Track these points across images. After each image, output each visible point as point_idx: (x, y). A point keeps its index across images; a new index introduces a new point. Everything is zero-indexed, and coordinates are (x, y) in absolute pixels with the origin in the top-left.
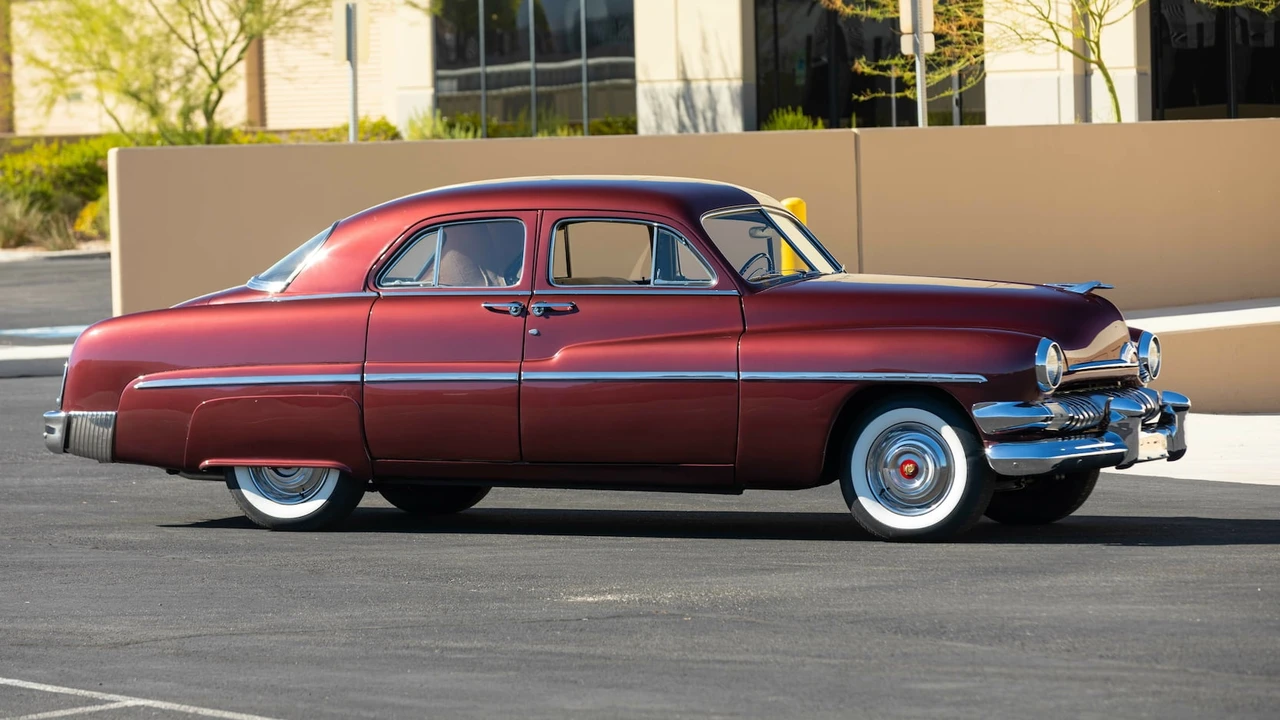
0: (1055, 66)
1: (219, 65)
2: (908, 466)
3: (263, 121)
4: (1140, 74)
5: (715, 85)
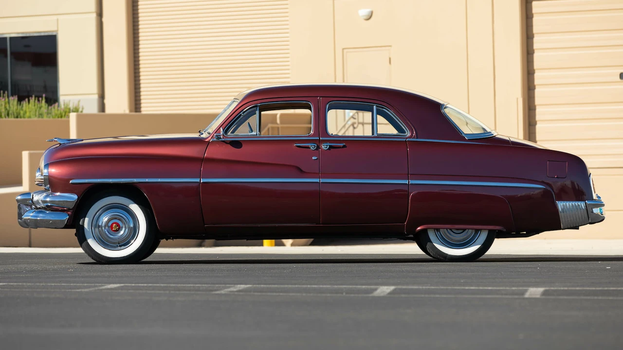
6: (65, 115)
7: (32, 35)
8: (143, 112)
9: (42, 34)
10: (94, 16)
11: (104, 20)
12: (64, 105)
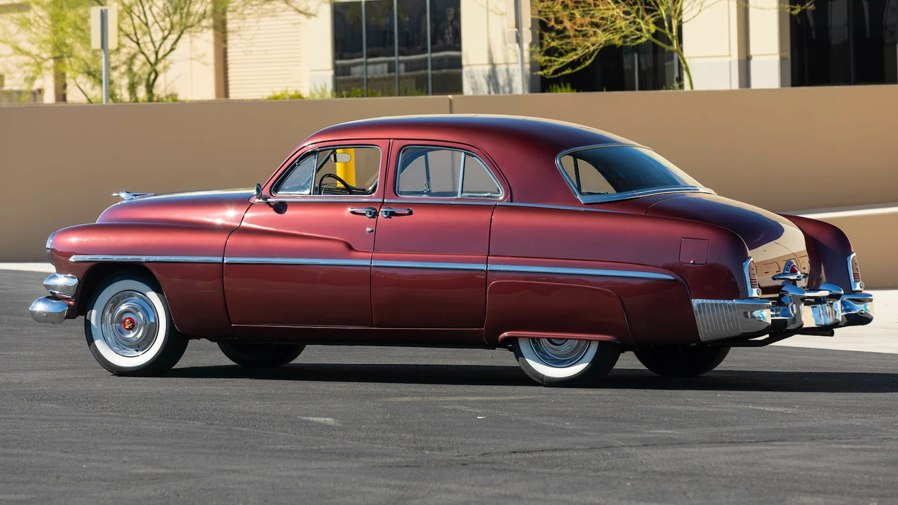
0: (727, 54)
1: (157, 53)
3: (226, 94)
4: (782, 59)
5: (511, 67)
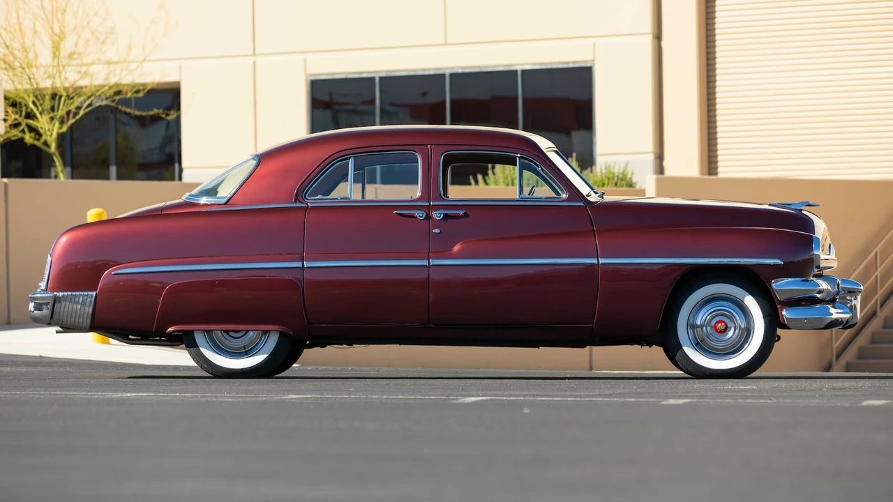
2: (720, 325)
6: (608, 184)
7: (555, 66)
8: (720, 175)
9: (571, 66)
10: (649, 40)
11: (664, 44)
12: (606, 169)
